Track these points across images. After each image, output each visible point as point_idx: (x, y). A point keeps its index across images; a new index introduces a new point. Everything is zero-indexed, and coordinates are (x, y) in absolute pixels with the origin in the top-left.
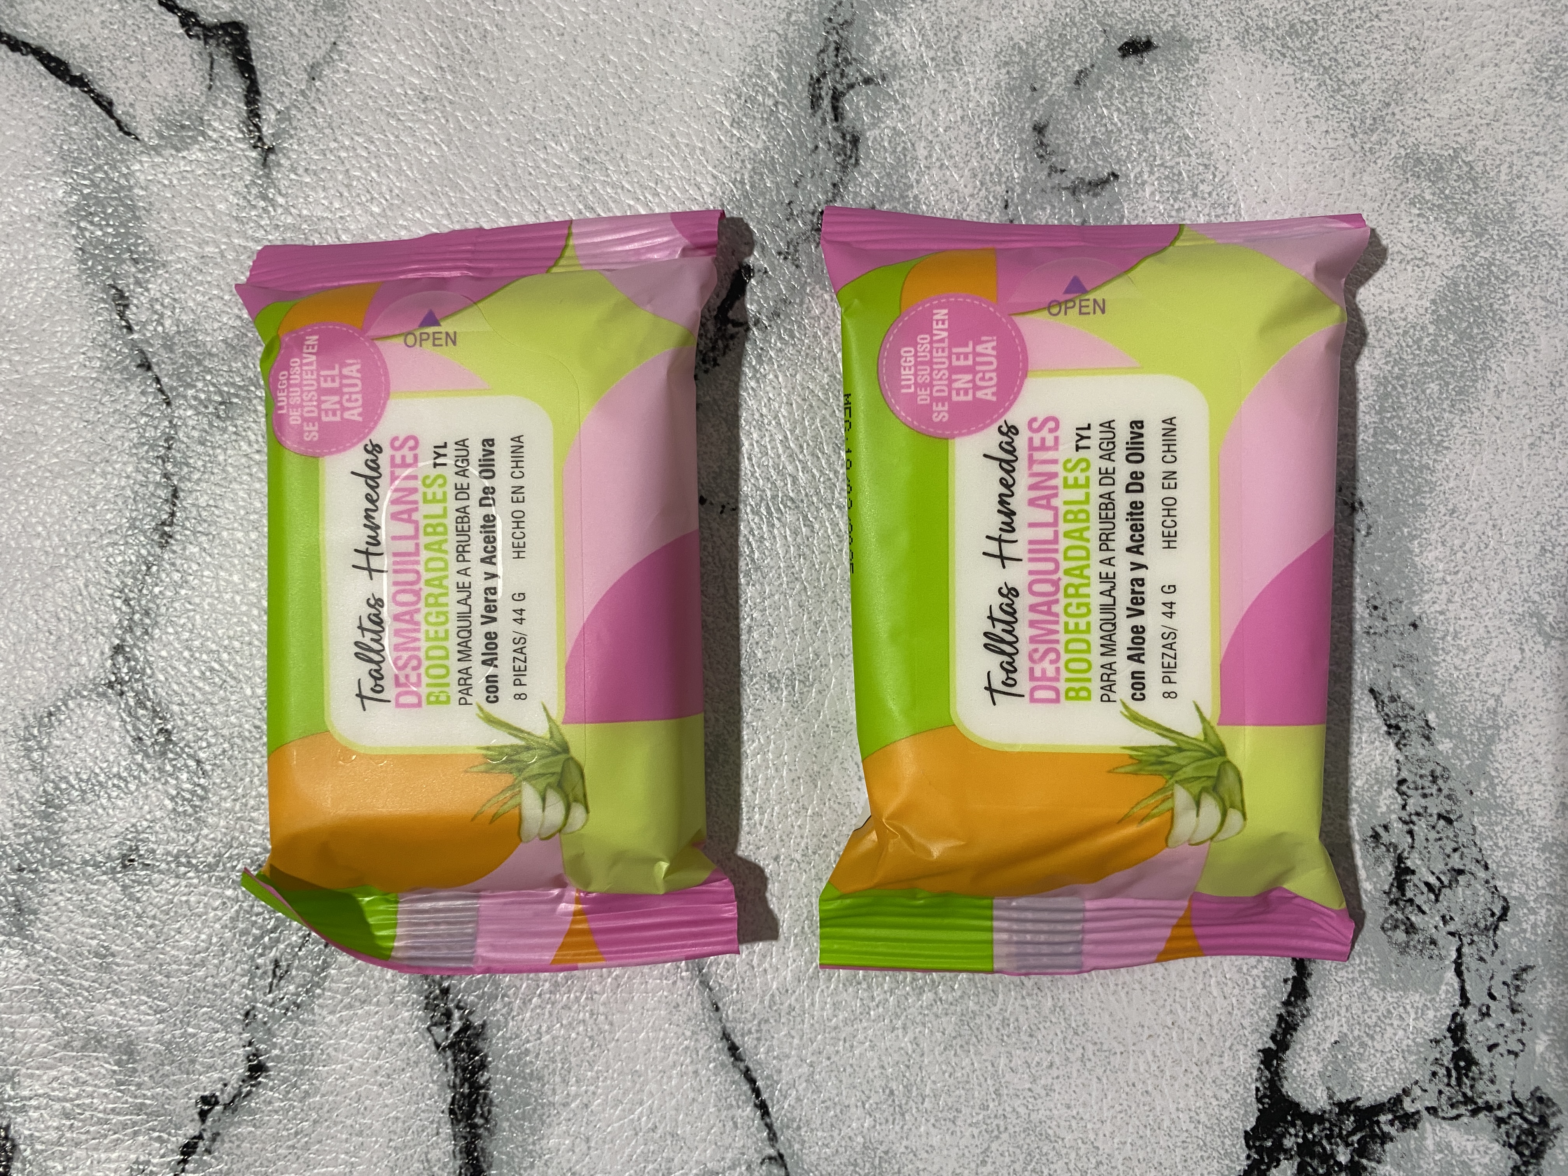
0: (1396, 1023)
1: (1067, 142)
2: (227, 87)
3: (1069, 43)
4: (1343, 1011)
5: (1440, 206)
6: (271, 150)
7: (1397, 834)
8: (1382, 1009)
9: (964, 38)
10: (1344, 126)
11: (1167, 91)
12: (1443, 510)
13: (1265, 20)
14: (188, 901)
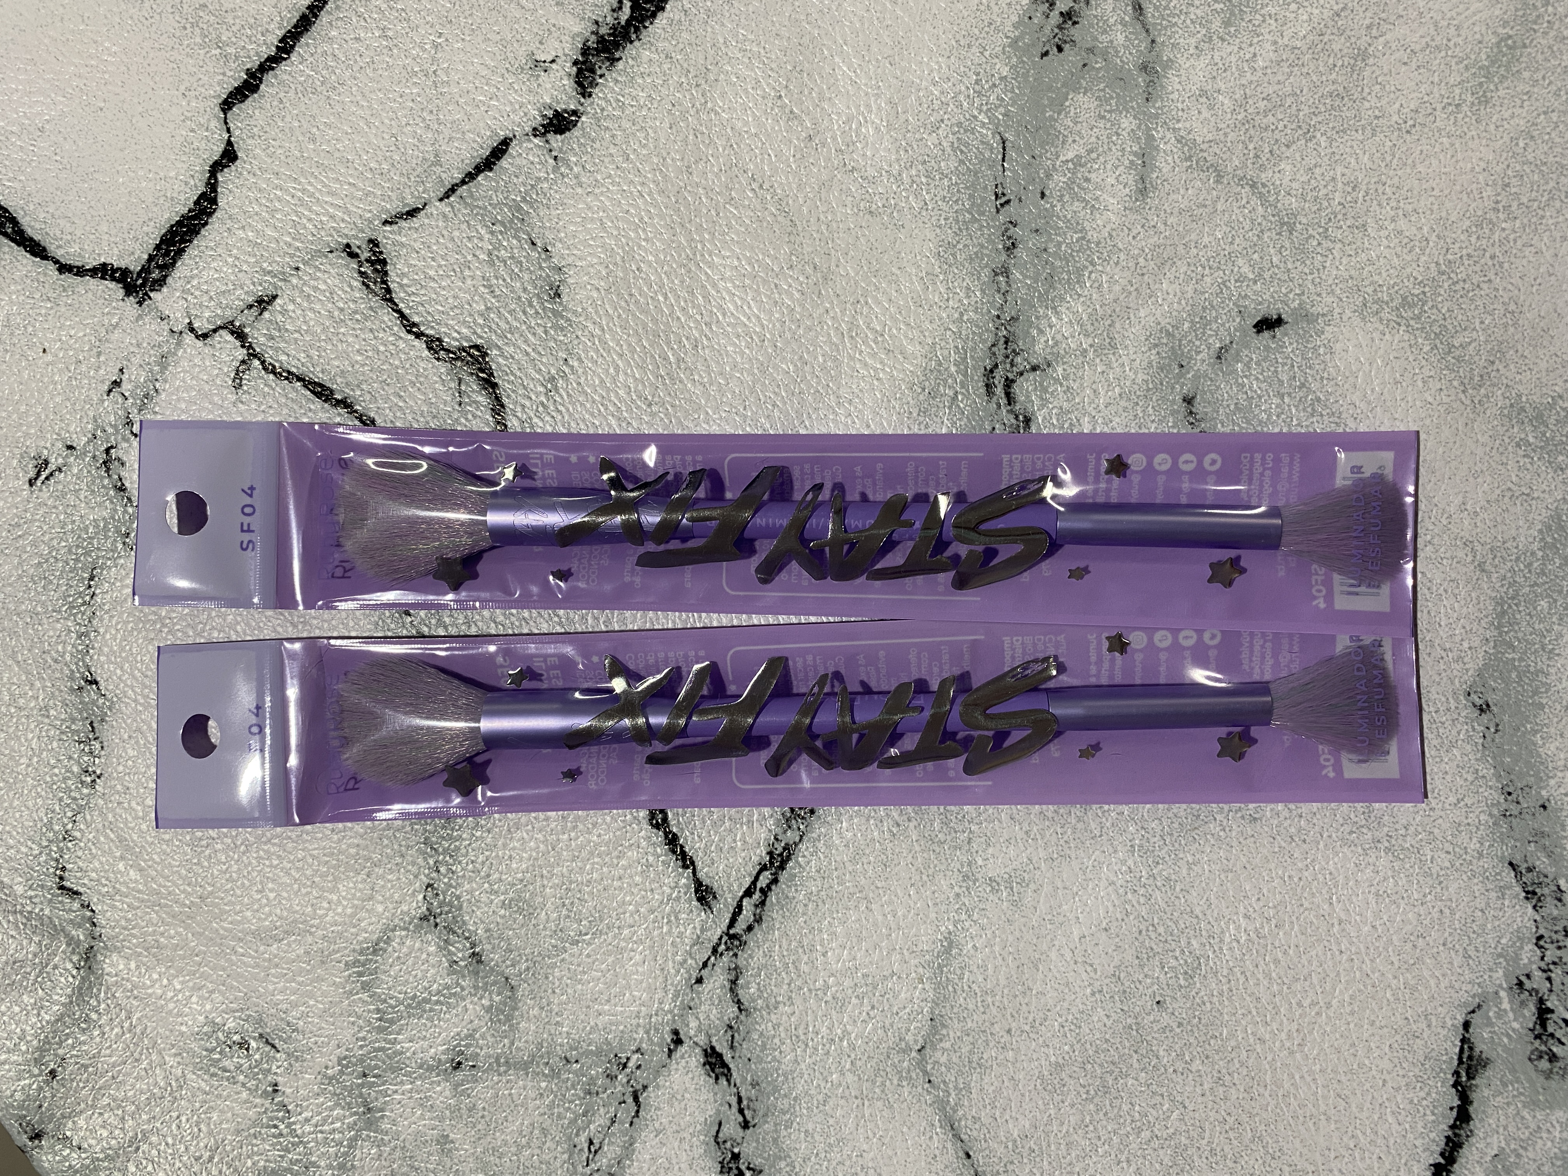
0: (1545, 1135)
1: (1214, 411)
2: (475, 402)
3: (1209, 323)
4: (1501, 1130)
5: (1541, 448)
7: (1538, 981)
8: (1533, 1126)
9: (1118, 325)
10: (1455, 383)
11: (1299, 360)
13: (1380, 294)
14: (510, 1094)
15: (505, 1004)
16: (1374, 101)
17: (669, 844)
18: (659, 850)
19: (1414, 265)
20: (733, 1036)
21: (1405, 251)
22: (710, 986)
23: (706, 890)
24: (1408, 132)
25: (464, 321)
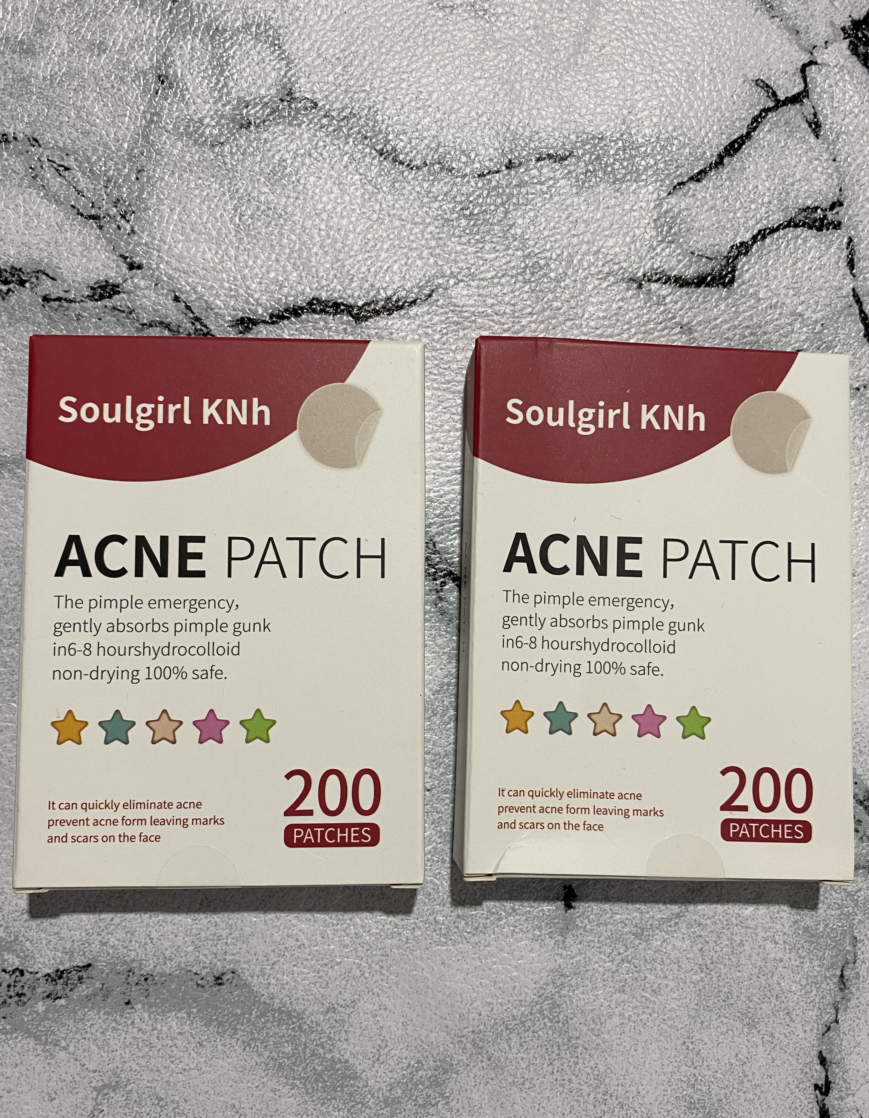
2: (691, 266)
5: (412, 1079)
6: (640, 286)
10: (482, 1027)
11: (535, 913)
12: (203, 1038)
13: (567, 989)
14: (125, 115)
15: (202, 135)
16: (716, 1024)
17: (293, 309)
18: (291, 299)
19: (582, 1021)
20: (123, 312)
21: (595, 1017)
22: (169, 307)
23: (248, 327)
24: (685, 1043)
25: (755, 278)
